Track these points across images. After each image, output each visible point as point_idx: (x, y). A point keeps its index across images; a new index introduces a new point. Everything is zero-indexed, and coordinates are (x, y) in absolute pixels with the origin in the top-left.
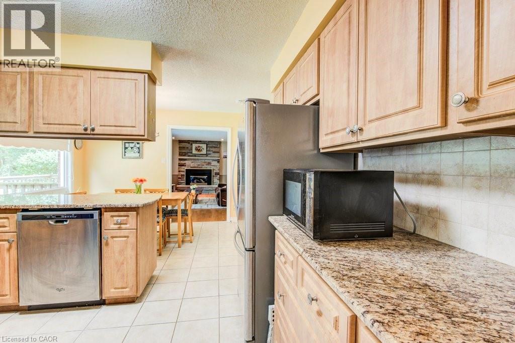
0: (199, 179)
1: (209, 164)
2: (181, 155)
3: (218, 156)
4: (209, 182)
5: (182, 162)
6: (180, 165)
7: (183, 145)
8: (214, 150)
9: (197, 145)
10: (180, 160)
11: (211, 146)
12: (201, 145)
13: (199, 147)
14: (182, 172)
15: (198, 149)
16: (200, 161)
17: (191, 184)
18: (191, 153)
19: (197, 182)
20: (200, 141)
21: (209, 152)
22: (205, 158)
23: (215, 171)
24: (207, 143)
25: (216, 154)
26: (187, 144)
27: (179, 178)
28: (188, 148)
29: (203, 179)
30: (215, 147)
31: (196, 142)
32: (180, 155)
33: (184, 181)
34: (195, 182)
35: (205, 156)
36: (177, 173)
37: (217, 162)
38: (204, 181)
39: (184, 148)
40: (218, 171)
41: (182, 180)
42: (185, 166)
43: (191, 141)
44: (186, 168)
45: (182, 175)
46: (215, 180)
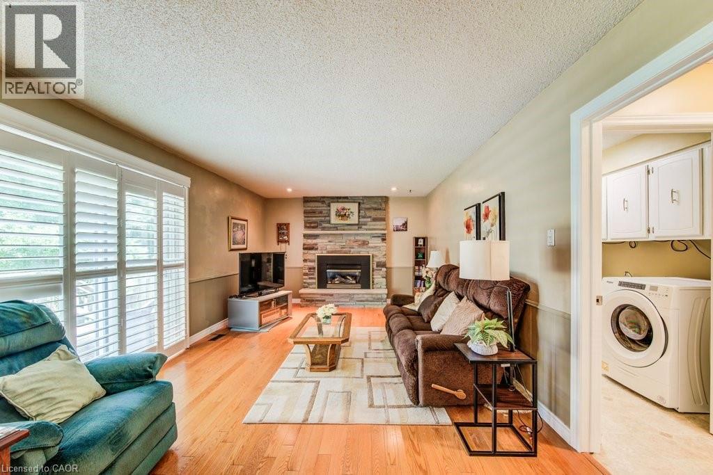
0: (344, 276)
1: (365, 243)
2: (309, 227)
3: (383, 227)
4: (365, 282)
5: (310, 241)
6: (307, 248)
7: (310, 207)
8: (374, 214)
9: (340, 205)
10: (306, 236)
11: (368, 206)
12: (347, 206)
13: (344, 209)
14: (311, 261)
15: (342, 215)
16: (345, 238)
17: (328, 286)
18: (329, 222)
19: (341, 283)
20: (346, 198)
21: (365, 220)
22: (356, 232)
23: (376, 260)
24: (360, 201)
25: (378, 223)
26: (320, 204)
27: (305, 274)
28: (321, 212)
29: (354, 277)
30: (375, 209)
31: (338, 199)
32: (306, 227)
33: (314, 281)
34: (337, 282)
35: (357, 227)
36: (301, 264)
37: (380, 239)
38: (354, 282)
39: (314, 212)
40: (383, 260)
41: (310, 278)
42: (317, 249)
43: (328, 197)
44: (318, 253)
45: (310, 269)
46: (378, 277)
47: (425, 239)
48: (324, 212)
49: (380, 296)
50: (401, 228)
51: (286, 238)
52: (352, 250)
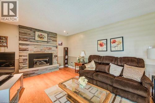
0: (41, 62)
1: (50, 49)
3: (56, 43)
4: (50, 62)
5: (24, 47)
6: (22, 50)
7: (23, 31)
8: (53, 39)
9: (40, 33)
10: (20, 44)
11: (51, 36)
12: (43, 34)
13: (41, 35)
14: (24, 56)
15: (41, 37)
16: (42, 47)
17: (34, 66)
18: (34, 39)
19: (40, 64)
20: (42, 31)
21: (50, 40)
22: (46, 44)
23: (54, 54)
24: (49, 33)
25: (54, 42)
26: (29, 31)
27: (21, 63)
28: (30, 34)
29: (46, 61)
30: (53, 37)
31: (39, 30)
32: (20, 40)
33: (26, 65)
34: (38, 64)
35: (47, 43)
37: (55, 47)
38: (46, 63)
39: (26, 34)
40: (56, 54)
41: (23, 64)
42: (28, 50)
43: (34, 29)
44: (29, 52)
45: (24, 60)
46: (54, 60)
47: (67, 48)
48: (31, 34)
50: (61, 44)
51: (5, 44)
52: (45, 51)
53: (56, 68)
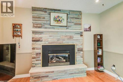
1: (71, 38)
2: (36, 27)
3: (79, 28)
5: (37, 36)
6: (34, 40)
7: (37, 14)
9: (56, 14)
10: (34, 32)
11: (72, 16)
12: (60, 15)
13: (58, 17)
14: (37, 49)
15: (58, 20)
17: (49, 64)
18: (49, 24)
20: (59, 10)
21: (71, 24)
22: (65, 30)
26: (43, 13)
27: (34, 58)
28: (44, 18)
31: (55, 10)
32: (34, 27)
33: (40, 62)
34: (54, 61)
35: (66, 28)
36: (30, 51)
37: (79, 35)
38: (65, 61)
39: (40, 18)
40: (81, 47)
41: (37, 60)
42: (42, 41)
43: (48, 9)
45: (37, 54)
46: (78, 57)
47: (101, 36)
48: (46, 18)
49: (82, 70)
50: (88, 30)
51: (19, 33)
52: (64, 41)
53: (82, 72)
